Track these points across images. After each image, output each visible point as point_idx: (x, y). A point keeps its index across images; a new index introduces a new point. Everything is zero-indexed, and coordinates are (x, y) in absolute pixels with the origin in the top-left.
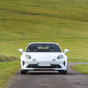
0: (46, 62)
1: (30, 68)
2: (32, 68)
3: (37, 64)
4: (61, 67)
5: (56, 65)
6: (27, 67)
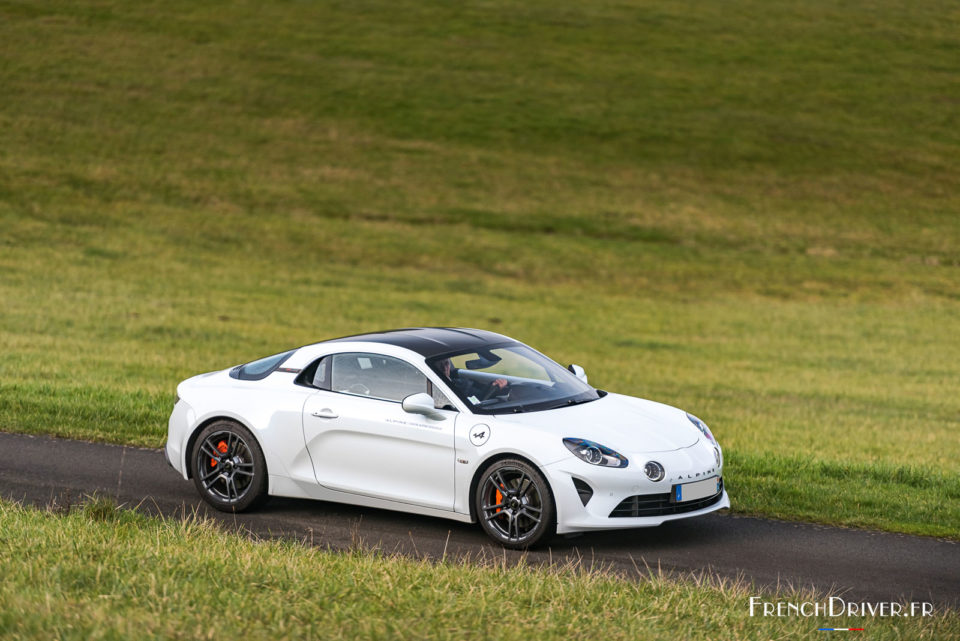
1: (630, 514)
2: (641, 515)
3: (669, 491)
6: (613, 514)
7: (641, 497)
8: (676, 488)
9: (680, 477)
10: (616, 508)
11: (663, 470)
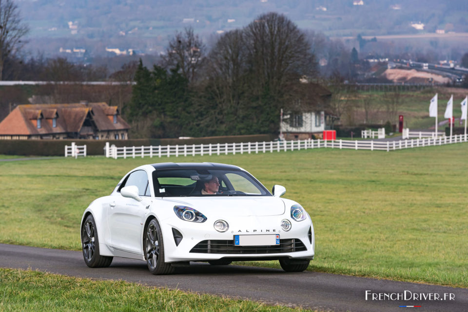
0: (264, 232)
1: (205, 252)
2: (212, 252)
3: (232, 239)
4: (304, 249)
5: (291, 240)
6: (192, 251)
7: (212, 241)
8: (236, 237)
9: (240, 231)
10: (194, 247)
11: (228, 226)
